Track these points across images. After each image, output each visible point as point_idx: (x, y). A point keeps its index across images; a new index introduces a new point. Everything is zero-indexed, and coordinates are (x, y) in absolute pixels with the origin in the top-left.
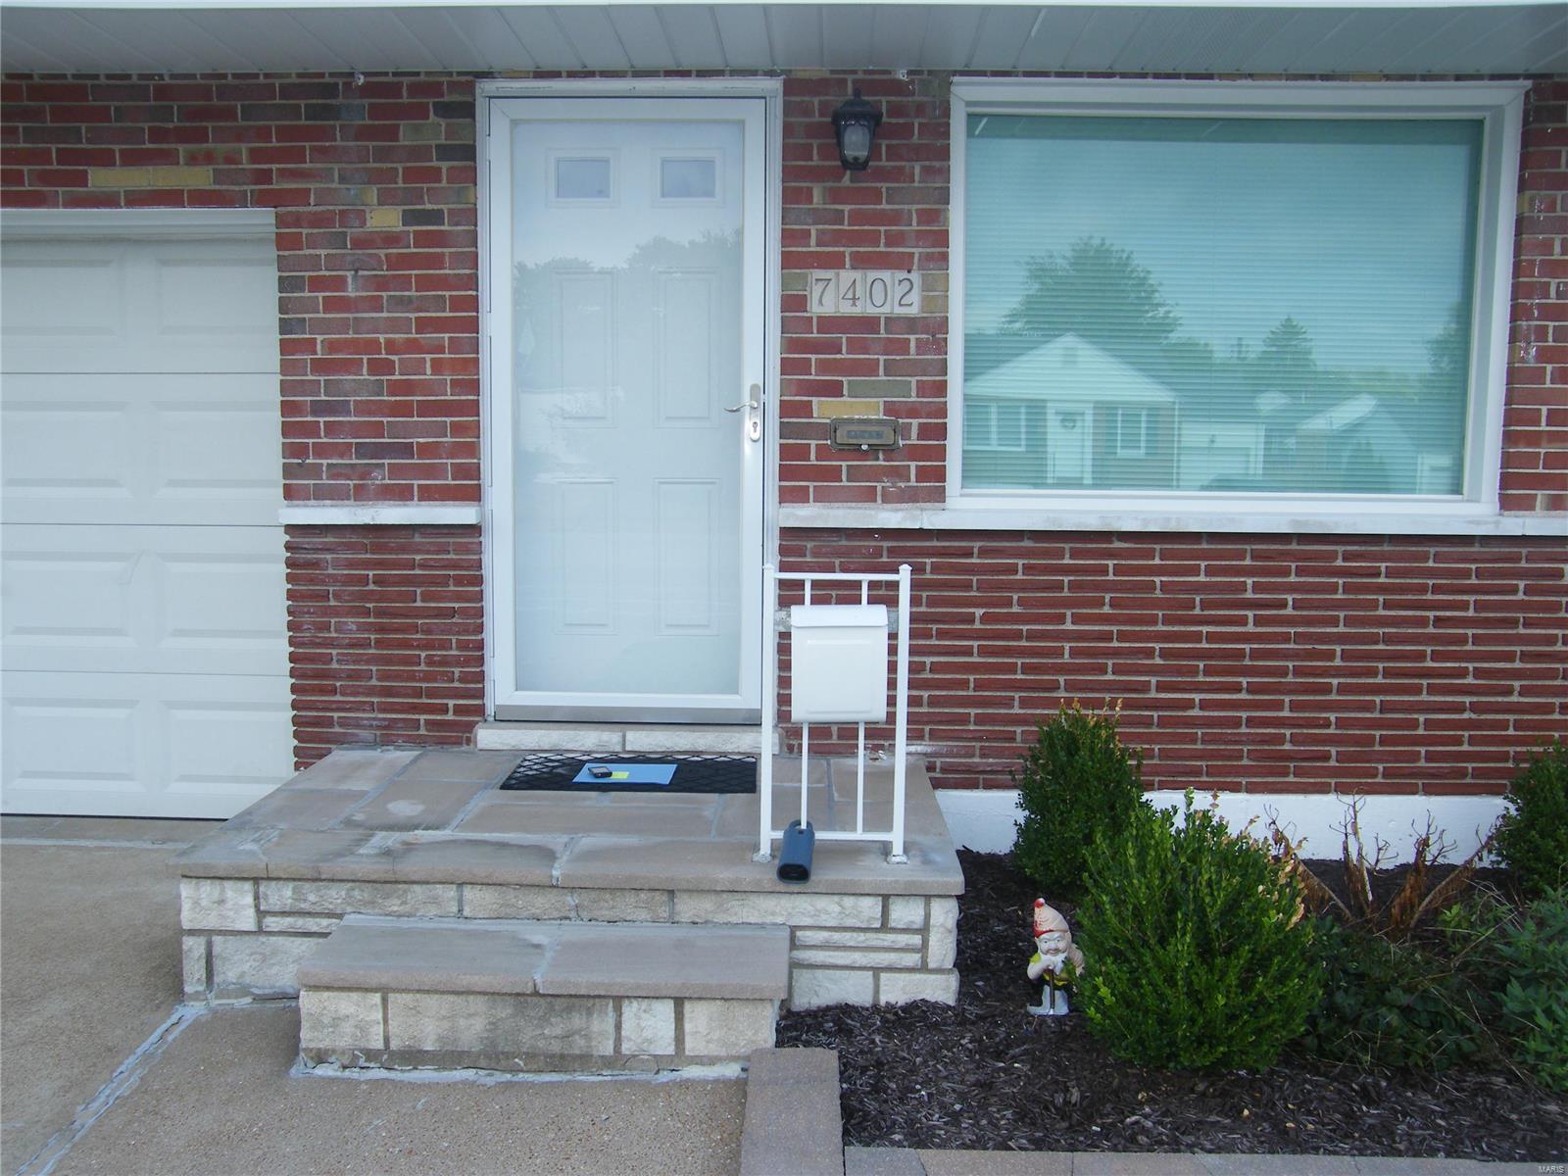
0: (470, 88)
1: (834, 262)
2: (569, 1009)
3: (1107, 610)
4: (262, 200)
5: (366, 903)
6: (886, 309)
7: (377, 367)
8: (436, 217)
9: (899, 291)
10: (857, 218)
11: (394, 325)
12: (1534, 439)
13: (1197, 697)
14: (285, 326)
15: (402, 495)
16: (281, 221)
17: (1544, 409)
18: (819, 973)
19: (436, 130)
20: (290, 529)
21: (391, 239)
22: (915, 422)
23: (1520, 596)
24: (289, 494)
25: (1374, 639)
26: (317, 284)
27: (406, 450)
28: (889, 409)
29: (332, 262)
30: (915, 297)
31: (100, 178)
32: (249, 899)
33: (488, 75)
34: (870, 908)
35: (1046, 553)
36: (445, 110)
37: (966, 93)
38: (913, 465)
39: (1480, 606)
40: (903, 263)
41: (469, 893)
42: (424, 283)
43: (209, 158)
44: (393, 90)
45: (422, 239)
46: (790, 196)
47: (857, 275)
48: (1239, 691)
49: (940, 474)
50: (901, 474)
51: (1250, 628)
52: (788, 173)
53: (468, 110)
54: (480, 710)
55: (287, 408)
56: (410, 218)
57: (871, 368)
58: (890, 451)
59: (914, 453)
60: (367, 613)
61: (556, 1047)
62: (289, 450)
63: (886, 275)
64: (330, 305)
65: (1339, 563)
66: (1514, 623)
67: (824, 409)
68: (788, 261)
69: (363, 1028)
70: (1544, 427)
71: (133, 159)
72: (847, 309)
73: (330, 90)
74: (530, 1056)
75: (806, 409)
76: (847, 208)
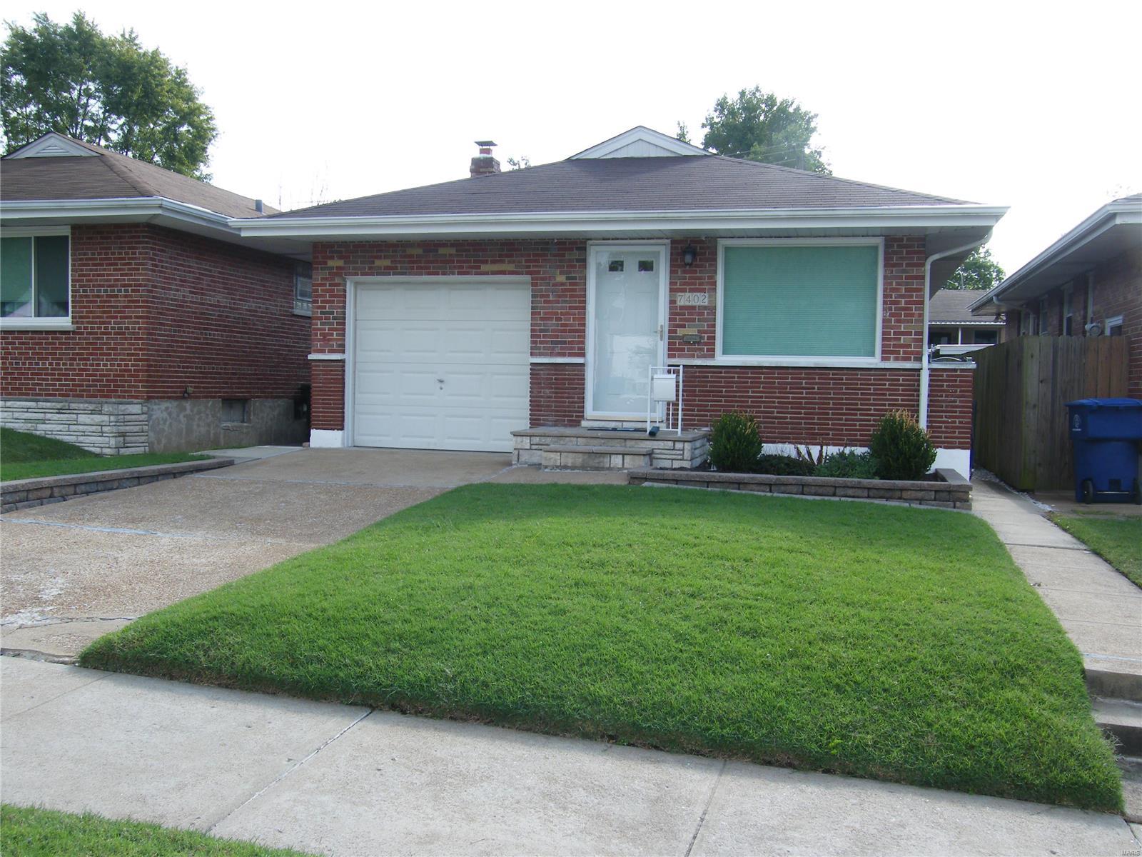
0: (585, 243)
1: (684, 291)
2: (599, 457)
3: (761, 389)
4: (527, 273)
5: (555, 442)
6: (698, 304)
7: (557, 319)
8: (575, 278)
9: (702, 299)
10: (691, 278)
11: (562, 308)
12: (890, 340)
13: (789, 416)
14: (533, 308)
15: (563, 355)
16: (533, 279)
17: (892, 331)
18: (659, 460)
19: (576, 254)
20: (532, 364)
21: (562, 284)
22: (706, 335)
23: (887, 387)
24: (532, 354)
25: (842, 399)
26: (542, 296)
27: (565, 342)
28: (699, 332)
29: (546, 290)
30: (706, 300)
31: (484, 268)
32: (529, 441)
33: (591, 239)
34: (671, 444)
35: (743, 373)
36: (578, 249)
37: (722, 243)
38: (705, 347)
39: (874, 390)
40: (703, 291)
41: (579, 439)
42: (571, 296)
43: (514, 262)
44: (564, 243)
45: (571, 284)
46: (672, 272)
47: (690, 294)
48: (801, 414)
49: (713, 350)
50: (702, 350)
51: (804, 395)
52: (672, 266)
53: (585, 249)
54: (583, 417)
55: (532, 330)
56: (568, 278)
57: (694, 320)
58: (699, 343)
59: (706, 344)
60: (552, 388)
61: (597, 465)
62: (533, 342)
63: (698, 294)
64: (546, 302)
65: (831, 376)
66: (885, 395)
67: (680, 332)
68: (671, 290)
69: (556, 460)
70: (892, 336)
71: (494, 262)
72: (687, 304)
73: (547, 243)
74: (591, 467)
75: (675, 332)
76: (688, 275)
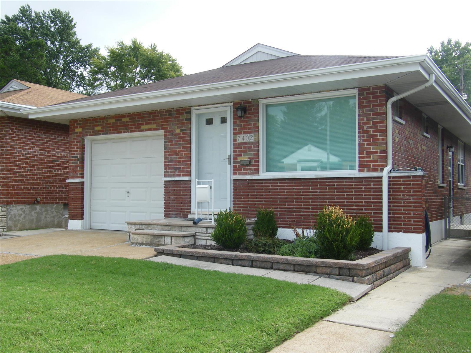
0: (190, 109)
1: (240, 133)
2: (159, 238)
3: (285, 193)
4: (162, 129)
5: (147, 228)
6: (248, 141)
7: (177, 155)
8: (184, 130)
9: (250, 137)
10: (244, 125)
11: (179, 148)
12: (363, 157)
13: (302, 210)
14: (165, 149)
15: (179, 175)
16: (164, 132)
17: (365, 151)
18: (199, 240)
19: (185, 116)
20: (165, 181)
21: (179, 134)
22: (253, 160)
23: (363, 190)
24: (165, 176)
25: (334, 199)
26: (169, 142)
27: (180, 168)
28: (249, 158)
29: (171, 138)
30: (253, 138)
31: (142, 127)
32: (134, 227)
33: (192, 107)
34: (205, 230)
35: (274, 183)
36: (186, 113)
37: (262, 102)
38: (253, 168)
39: (355, 192)
40: (250, 132)
41: (158, 226)
42: (183, 141)
43: (155, 123)
44: (179, 110)
45: (183, 134)
46: (234, 122)
47: (244, 135)
48: (310, 209)
49: (258, 169)
50: (251, 169)
51: (311, 197)
52: (234, 119)
53: (190, 113)
54: (190, 212)
55: (165, 162)
56: (181, 130)
57: (246, 151)
58: (249, 165)
59: (253, 166)
60: (175, 195)
61: (157, 243)
62: (165, 169)
63: (248, 135)
64: (171, 145)
65: (327, 183)
66: (362, 195)
67: (239, 159)
68: (234, 134)
69: (137, 239)
70: (365, 155)
71: (146, 124)
72: (243, 141)
73: (171, 111)
75: (236, 159)
76: (242, 124)
